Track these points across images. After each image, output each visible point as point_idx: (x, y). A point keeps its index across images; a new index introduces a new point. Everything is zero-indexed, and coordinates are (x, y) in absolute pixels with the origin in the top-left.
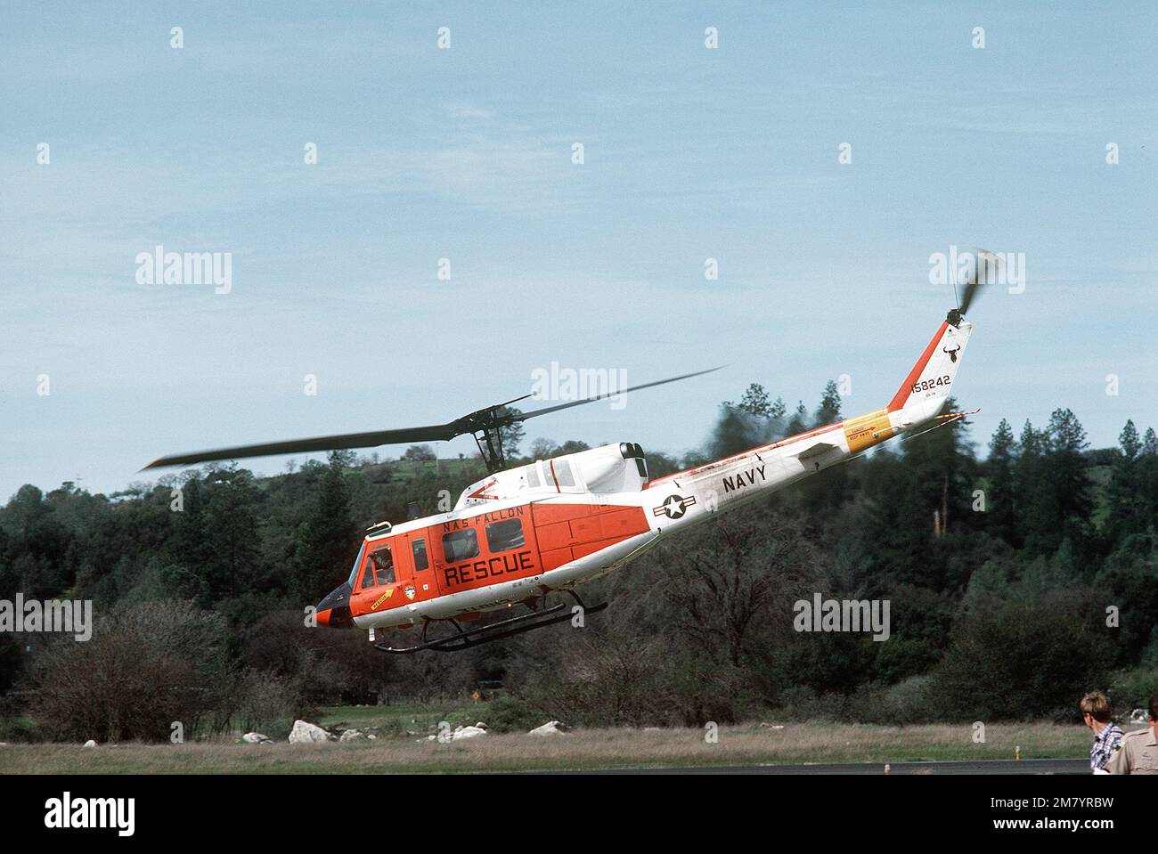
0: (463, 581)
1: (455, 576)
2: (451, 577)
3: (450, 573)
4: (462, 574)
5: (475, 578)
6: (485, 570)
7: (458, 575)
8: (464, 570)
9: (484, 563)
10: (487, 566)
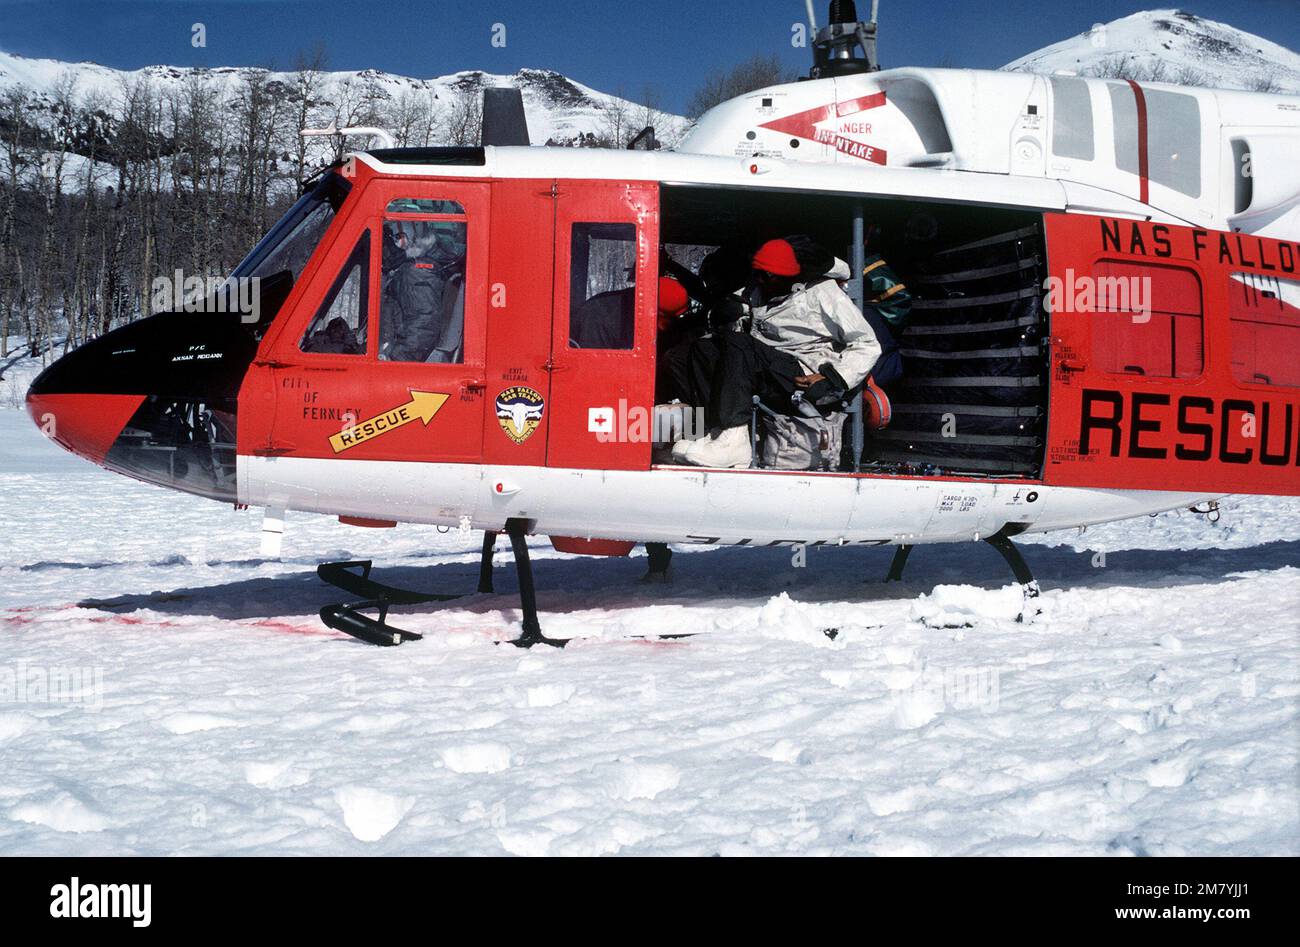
0: (1136, 452)
1: (1112, 423)
2: (1102, 423)
3: (1102, 409)
4: (1138, 425)
5: (1171, 452)
6: (1206, 430)
7: (1125, 425)
8: (1148, 412)
9: (1207, 404)
10: (1214, 421)
